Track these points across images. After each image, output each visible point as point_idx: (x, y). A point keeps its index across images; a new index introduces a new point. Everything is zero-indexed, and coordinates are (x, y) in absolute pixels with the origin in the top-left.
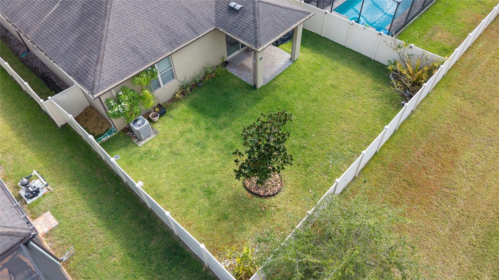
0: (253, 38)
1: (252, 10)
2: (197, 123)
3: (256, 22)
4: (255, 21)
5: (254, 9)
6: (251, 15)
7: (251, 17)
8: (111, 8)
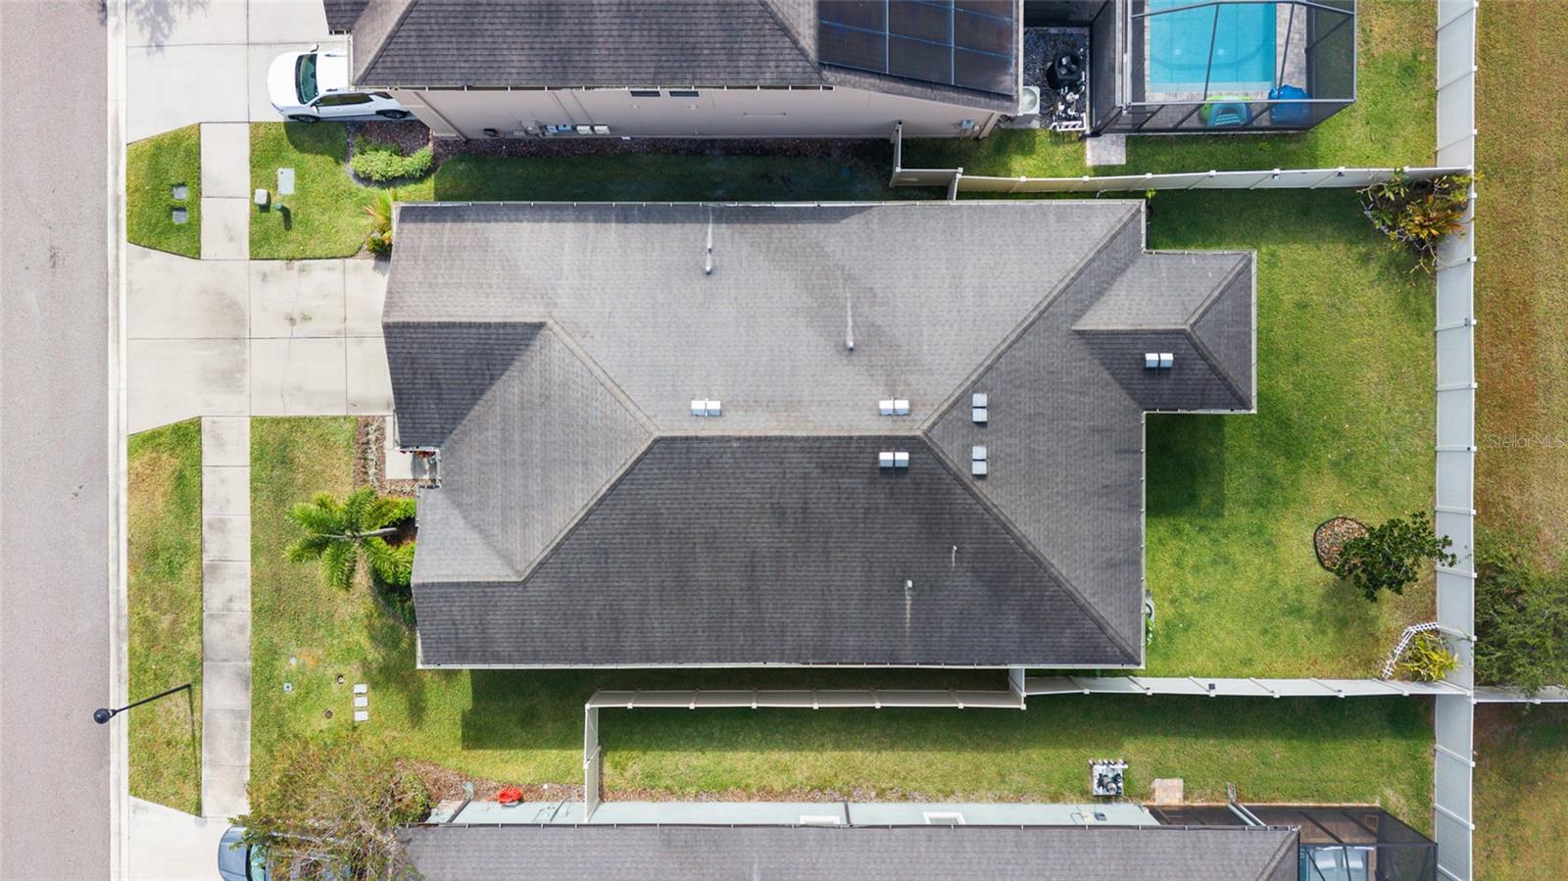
0: (1229, 397)
1: (1194, 351)
2: (1177, 532)
3: (1216, 367)
4: (1213, 369)
5: (1195, 347)
6: (1197, 361)
7: (1200, 364)
8: (1034, 547)
